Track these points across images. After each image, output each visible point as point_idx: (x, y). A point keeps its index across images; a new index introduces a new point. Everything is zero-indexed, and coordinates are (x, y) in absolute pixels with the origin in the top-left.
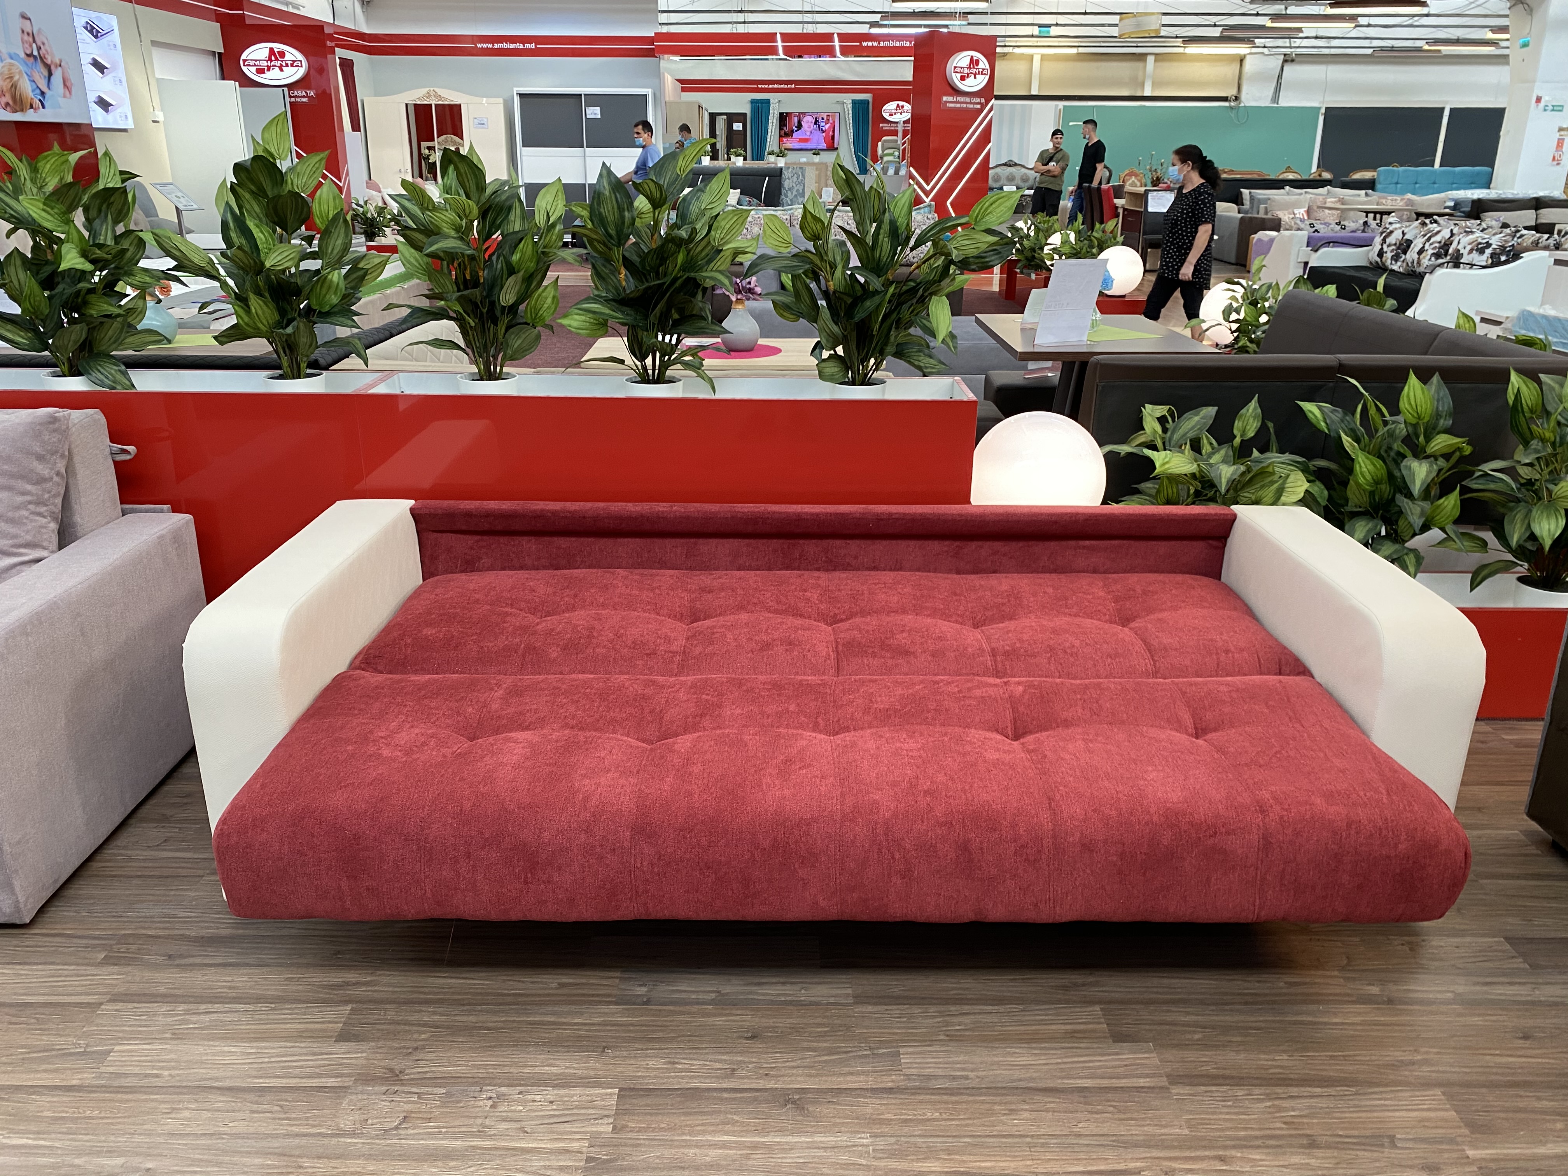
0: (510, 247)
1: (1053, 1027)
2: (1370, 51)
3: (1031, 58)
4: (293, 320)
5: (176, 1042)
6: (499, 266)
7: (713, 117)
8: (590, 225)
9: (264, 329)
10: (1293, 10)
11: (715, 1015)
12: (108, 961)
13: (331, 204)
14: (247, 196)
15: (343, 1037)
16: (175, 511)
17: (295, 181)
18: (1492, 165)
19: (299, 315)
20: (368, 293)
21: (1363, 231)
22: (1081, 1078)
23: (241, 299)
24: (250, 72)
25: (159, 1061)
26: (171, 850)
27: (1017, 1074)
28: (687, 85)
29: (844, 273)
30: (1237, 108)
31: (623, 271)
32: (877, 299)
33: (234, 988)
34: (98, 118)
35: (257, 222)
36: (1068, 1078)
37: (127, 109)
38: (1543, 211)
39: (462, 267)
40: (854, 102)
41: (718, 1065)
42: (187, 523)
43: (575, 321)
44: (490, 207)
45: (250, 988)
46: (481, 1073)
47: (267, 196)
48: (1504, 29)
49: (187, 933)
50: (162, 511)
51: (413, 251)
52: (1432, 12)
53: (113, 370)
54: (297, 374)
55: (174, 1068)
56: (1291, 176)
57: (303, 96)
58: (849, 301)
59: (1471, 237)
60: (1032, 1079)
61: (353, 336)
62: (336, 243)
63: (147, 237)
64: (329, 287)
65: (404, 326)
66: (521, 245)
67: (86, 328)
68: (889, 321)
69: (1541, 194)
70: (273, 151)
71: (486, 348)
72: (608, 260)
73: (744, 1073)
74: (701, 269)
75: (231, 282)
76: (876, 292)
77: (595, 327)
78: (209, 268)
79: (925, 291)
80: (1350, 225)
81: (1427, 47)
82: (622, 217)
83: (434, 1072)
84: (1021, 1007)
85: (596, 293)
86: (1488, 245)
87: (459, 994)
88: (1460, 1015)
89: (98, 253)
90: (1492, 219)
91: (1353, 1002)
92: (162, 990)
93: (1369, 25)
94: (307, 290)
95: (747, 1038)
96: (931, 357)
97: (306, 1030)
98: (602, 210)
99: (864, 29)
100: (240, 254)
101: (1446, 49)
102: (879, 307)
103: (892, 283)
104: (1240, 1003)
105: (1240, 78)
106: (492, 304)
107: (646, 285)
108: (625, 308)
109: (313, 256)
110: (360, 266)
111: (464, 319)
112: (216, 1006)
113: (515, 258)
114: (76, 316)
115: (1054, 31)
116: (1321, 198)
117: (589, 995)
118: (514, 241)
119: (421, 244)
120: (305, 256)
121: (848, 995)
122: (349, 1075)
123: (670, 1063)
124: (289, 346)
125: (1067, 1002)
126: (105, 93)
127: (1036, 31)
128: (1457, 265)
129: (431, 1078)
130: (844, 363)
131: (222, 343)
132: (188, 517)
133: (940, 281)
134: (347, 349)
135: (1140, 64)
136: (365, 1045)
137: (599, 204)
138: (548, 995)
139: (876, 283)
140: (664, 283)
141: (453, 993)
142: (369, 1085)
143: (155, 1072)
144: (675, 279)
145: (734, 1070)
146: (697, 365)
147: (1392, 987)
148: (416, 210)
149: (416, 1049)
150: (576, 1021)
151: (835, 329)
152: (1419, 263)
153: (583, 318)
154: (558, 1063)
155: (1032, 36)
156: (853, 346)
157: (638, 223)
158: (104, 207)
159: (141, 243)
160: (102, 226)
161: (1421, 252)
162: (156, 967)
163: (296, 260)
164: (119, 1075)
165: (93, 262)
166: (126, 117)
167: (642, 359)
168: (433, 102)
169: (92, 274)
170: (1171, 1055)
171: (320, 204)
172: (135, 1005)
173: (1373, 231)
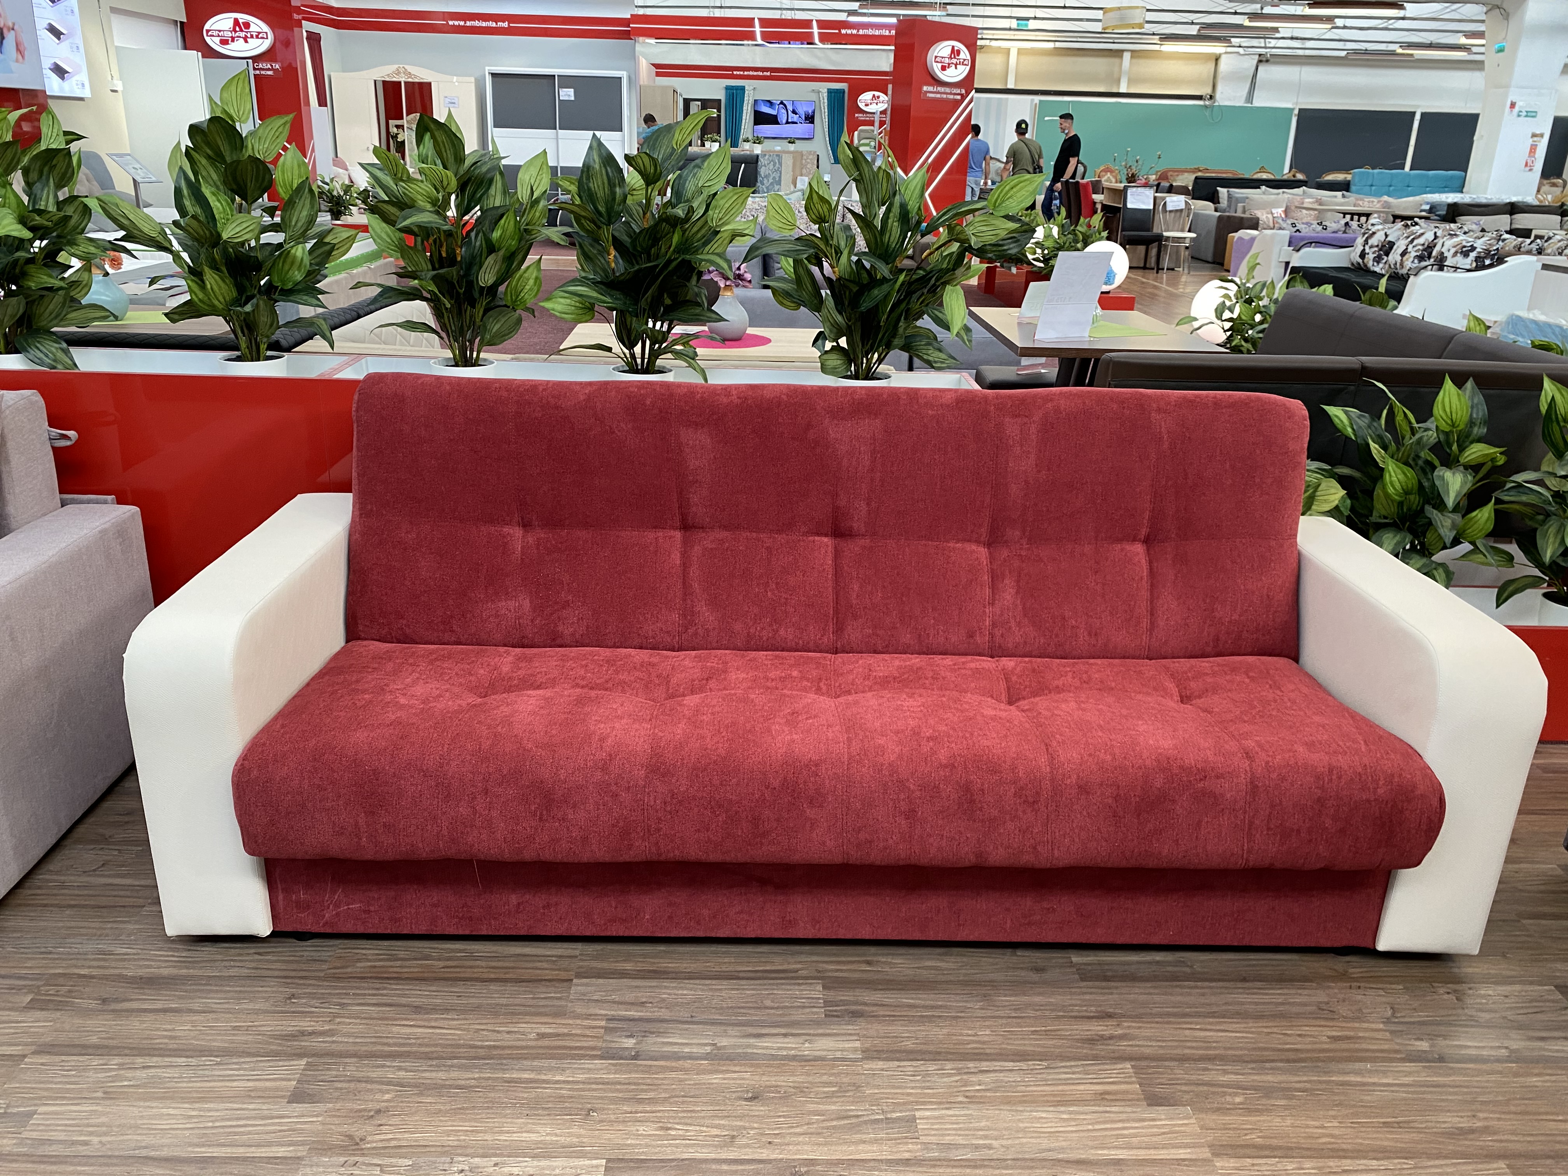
0: (490, 223)
1: (1082, 1087)
2: (1343, 54)
3: (1008, 51)
4: (252, 297)
5: (108, 1102)
6: (478, 244)
7: (687, 102)
8: (578, 201)
9: (220, 306)
10: (1268, 10)
11: (711, 1072)
12: (31, 1006)
13: (296, 172)
14: (204, 161)
15: (297, 1097)
16: (120, 502)
17: (256, 147)
18: (1465, 170)
19: (259, 292)
20: (334, 273)
21: (1345, 232)
22: (1116, 1148)
23: (195, 273)
24: (213, 43)
25: (88, 1125)
26: (109, 876)
27: (1045, 1143)
28: (663, 70)
29: (849, 257)
30: (1212, 107)
31: (613, 252)
32: (885, 288)
33: (174, 1038)
34: (53, 86)
35: (213, 189)
36: (1103, 1148)
37: (83, 77)
38: (1518, 217)
39: (438, 243)
40: (830, 91)
41: (715, 1132)
42: (133, 515)
43: (559, 305)
44: (469, 179)
45: (194, 1038)
46: (452, 1141)
47: (223, 161)
48: (1480, 35)
49: (125, 972)
50: (105, 502)
51: (384, 225)
52: (1408, 15)
53: (53, 348)
54: (256, 357)
55: (105, 1134)
56: (1264, 176)
57: (268, 69)
58: (855, 289)
59: (1455, 240)
60: (1062, 1150)
61: (317, 316)
62: (301, 213)
63: (92, 203)
64: (293, 263)
65: (372, 307)
66: (502, 221)
67: (24, 302)
68: (898, 311)
69: (1514, 199)
70: (232, 112)
71: (462, 333)
72: (596, 240)
73: (744, 1141)
74: (696, 251)
75: (185, 255)
76: (884, 280)
77: (580, 312)
78: (160, 239)
79: (937, 280)
80: (1332, 226)
81: (1400, 51)
82: (613, 193)
83: (399, 1139)
84: (1045, 1063)
85: (583, 274)
86: (1473, 248)
87: (427, 1045)
88: (1516, 1075)
89: (38, 220)
90: (1470, 222)
91: (1403, 1060)
92: (94, 1040)
93: (1345, 27)
94: (268, 265)
95: (746, 1099)
96: (940, 350)
97: (255, 1089)
98: (591, 185)
99: (842, 17)
100: (194, 223)
101: (1418, 53)
102: (887, 296)
103: (901, 271)
104: (1281, 1061)
105: (1215, 77)
106: (470, 285)
107: (637, 267)
108: (613, 292)
109: (275, 228)
110: (327, 240)
111: (439, 300)
112: (155, 1059)
113: (496, 235)
114: (14, 287)
115: (1032, 24)
116: (1298, 198)
117: (571, 1048)
118: (493, 217)
119: (393, 218)
120: (265, 229)
121: (855, 1050)
122: (303, 1143)
123: (662, 1128)
124: (248, 326)
125: (1095, 1058)
126: (61, 59)
127: (1014, 24)
128: (1441, 269)
129: (395, 1147)
130: (848, 355)
131: (173, 321)
132: (135, 509)
133: (954, 270)
134: (312, 330)
135: (1116, 61)
136: (320, 1107)
137: (588, 179)
138: (526, 1047)
139: (883, 270)
140: (657, 266)
141: (420, 1045)
142: (325, 1155)
143: (82, 1138)
144: (670, 261)
145: (733, 1137)
146: (691, 354)
147: (1441, 1042)
148: (388, 180)
149: (378, 1112)
150: (557, 1078)
151: (839, 319)
152: (1402, 265)
153: (568, 301)
154: (538, 1128)
155: (1010, 29)
156: (857, 338)
157: (629, 201)
158: (46, 169)
159: (86, 211)
160: (42, 190)
161: (1404, 254)
162: (86, 1013)
163: (256, 232)
164: (43, 1142)
165: (31, 229)
166: (83, 85)
167: (631, 346)
168: (403, 79)
169: (31, 242)
170: (1211, 1119)
171: (283, 172)
172: (63, 1058)
173: (1354, 231)
